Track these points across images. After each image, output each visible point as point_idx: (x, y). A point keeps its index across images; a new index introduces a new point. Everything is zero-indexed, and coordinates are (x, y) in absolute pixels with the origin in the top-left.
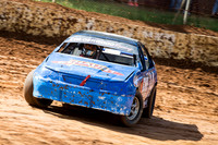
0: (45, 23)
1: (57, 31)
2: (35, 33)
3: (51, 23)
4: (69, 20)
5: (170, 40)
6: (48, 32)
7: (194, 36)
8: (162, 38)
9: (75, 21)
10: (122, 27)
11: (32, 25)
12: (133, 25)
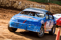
0: (6, 3)
1: (10, 5)
2: (3, 6)
3: (8, 3)
4: (13, 2)
5: (44, 7)
6: (7, 5)
7: (51, 6)
8: (41, 6)
9: (15, 2)
10: (30, 3)
11: (2, 3)
12: (33, 3)
